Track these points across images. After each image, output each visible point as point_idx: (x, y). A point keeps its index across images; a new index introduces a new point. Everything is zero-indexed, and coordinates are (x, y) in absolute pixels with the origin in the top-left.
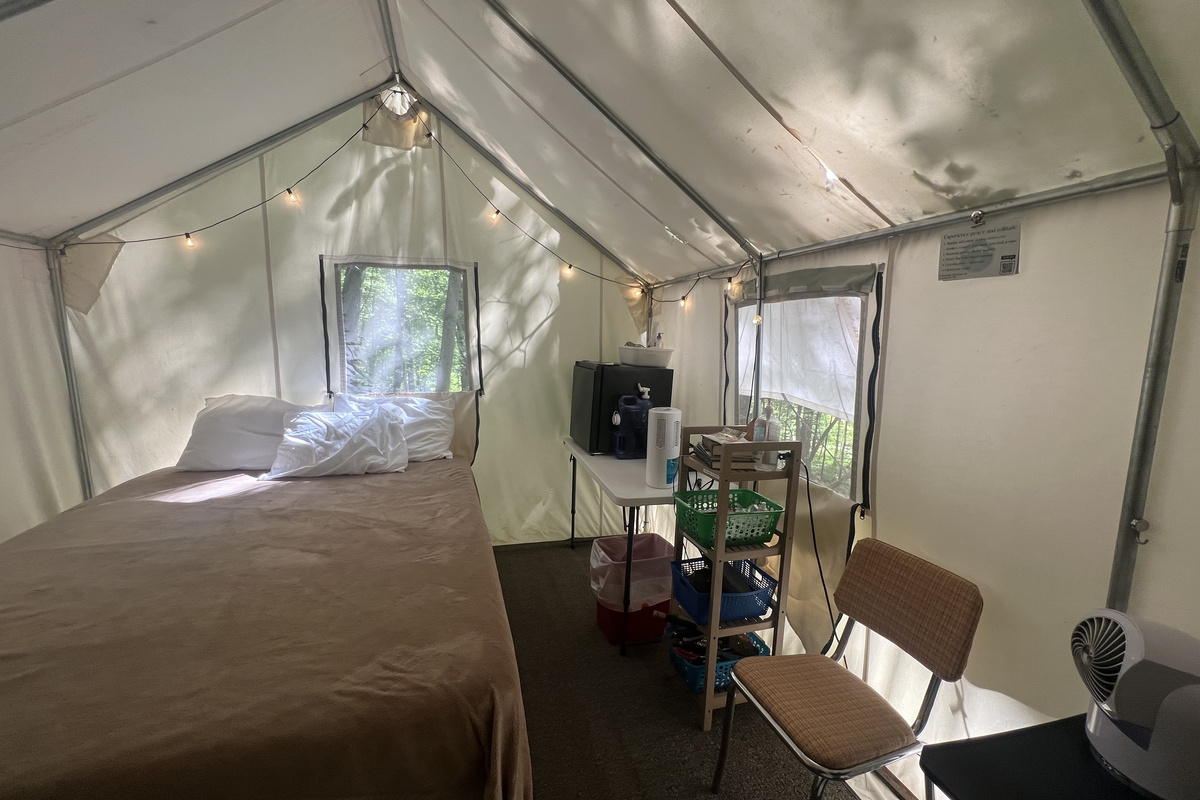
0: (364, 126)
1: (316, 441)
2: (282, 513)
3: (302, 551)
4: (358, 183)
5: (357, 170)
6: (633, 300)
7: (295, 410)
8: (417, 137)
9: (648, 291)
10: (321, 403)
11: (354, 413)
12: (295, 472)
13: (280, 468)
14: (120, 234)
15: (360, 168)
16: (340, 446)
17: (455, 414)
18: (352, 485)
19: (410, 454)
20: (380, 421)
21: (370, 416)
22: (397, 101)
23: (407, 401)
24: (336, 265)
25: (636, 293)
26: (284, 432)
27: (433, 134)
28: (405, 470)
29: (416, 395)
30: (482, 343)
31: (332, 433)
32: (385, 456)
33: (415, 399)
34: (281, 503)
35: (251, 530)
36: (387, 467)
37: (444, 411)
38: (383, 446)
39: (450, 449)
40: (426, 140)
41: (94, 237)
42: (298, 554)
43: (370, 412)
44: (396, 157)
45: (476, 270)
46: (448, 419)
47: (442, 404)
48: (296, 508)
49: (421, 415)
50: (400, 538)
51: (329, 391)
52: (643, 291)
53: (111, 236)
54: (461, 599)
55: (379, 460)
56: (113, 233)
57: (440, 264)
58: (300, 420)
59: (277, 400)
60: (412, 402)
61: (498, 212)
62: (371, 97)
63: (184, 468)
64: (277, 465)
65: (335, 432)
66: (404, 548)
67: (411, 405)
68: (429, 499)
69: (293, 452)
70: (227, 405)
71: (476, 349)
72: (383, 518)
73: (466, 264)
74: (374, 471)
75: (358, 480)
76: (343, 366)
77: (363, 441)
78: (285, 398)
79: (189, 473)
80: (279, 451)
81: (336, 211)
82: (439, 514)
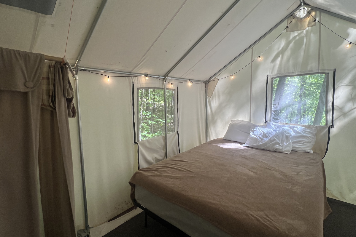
0: (287, 27)
1: (259, 137)
2: (246, 157)
3: (249, 170)
4: (283, 48)
5: (283, 44)
7: (255, 126)
8: (309, 23)
10: (262, 124)
11: (273, 129)
12: (252, 146)
13: (248, 143)
14: (218, 78)
15: (284, 43)
16: (266, 140)
17: (316, 135)
18: (269, 154)
19: (293, 148)
20: (282, 133)
21: (278, 131)
22: (302, 13)
23: (294, 127)
24: (272, 78)
26: (250, 133)
27: (317, 19)
28: (290, 153)
29: (299, 125)
30: (335, 104)
31: (265, 135)
32: (282, 146)
33: (298, 127)
34: (246, 154)
35: (237, 160)
36: (282, 151)
37: (311, 133)
38: (282, 142)
39: (312, 149)
40: (313, 23)
41: (214, 79)
42: (248, 170)
43: (278, 130)
44: (299, 34)
45: (334, 72)
46: (313, 136)
47: (311, 130)
48: (250, 157)
49: (300, 133)
50: (281, 177)
51: (265, 121)
54: (301, 208)
55: (280, 148)
56: (217, 78)
57: (316, 72)
58: (255, 130)
59: (249, 122)
60: (297, 128)
61: (351, 43)
62: (292, 15)
63: (225, 139)
64: (247, 142)
65: (266, 135)
66: (282, 181)
67: (296, 129)
68: (297, 167)
69: (252, 139)
70: (236, 123)
71: (331, 107)
72: (277, 168)
73: (329, 70)
74: (277, 151)
75: (271, 153)
76: (271, 112)
77: (275, 140)
78: (252, 122)
79: (226, 140)
80: (248, 138)
81: (274, 60)
82: (301, 173)
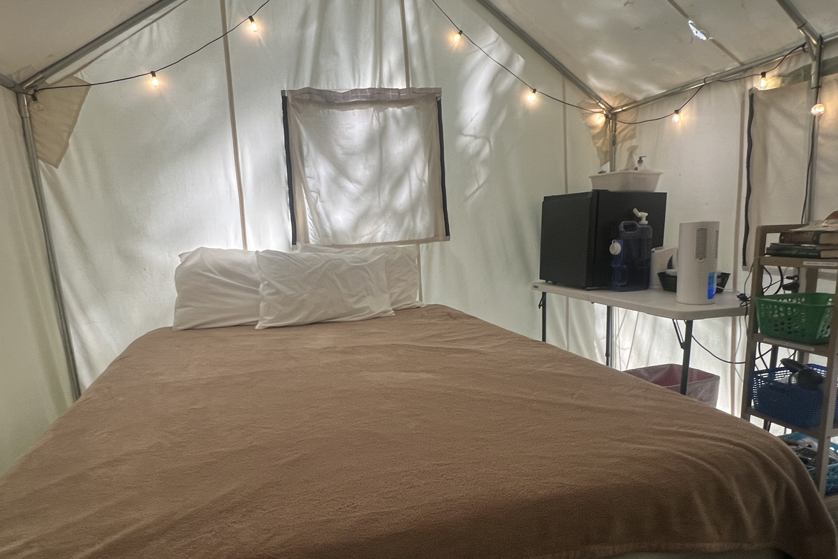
6: (592, 127)
9: (611, 115)
14: (85, 76)
25: (599, 119)
41: (62, 80)
51: (294, 243)
52: (607, 116)
53: (77, 79)
56: (78, 75)
61: (461, 33)
